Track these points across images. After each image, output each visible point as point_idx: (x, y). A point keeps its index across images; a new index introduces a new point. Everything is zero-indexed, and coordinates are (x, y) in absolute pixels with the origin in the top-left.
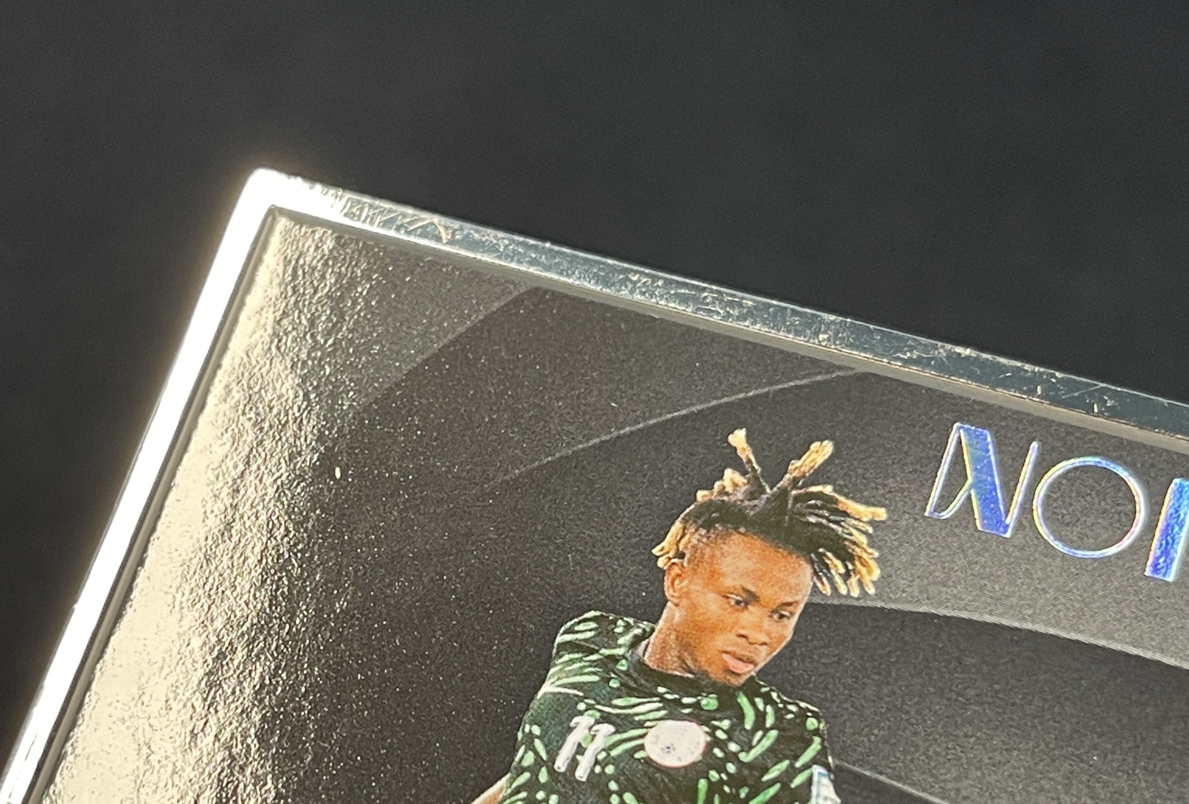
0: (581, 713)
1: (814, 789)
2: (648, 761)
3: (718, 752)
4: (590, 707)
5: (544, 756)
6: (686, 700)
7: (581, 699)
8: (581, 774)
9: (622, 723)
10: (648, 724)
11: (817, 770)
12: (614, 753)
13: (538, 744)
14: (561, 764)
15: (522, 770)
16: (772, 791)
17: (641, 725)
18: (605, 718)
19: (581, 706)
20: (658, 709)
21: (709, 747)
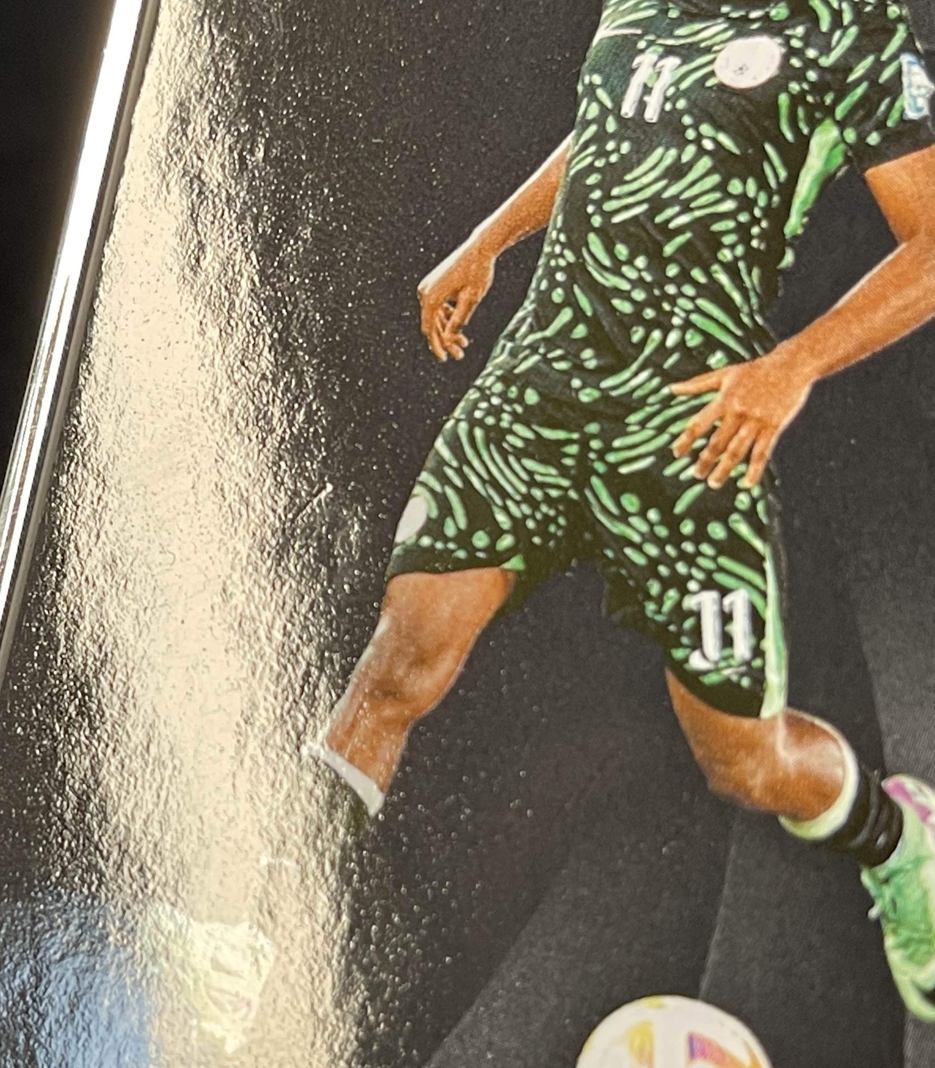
0: (642, 51)
1: (905, 80)
2: (722, 87)
3: (795, 62)
4: (651, 43)
5: (609, 104)
6: (754, 15)
7: (640, 37)
8: (651, 115)
9: (688, 52)
10: (716, 48)
11: (906, 59)
12: (684, 85)
13: (601, 94)
14: (628, 109)
15: (587, 124)
16: (860, 91)
17: (708, 50)
18: (669, 51)
19: (642, 45)
20: (725, 30)
21: (786, 58)
